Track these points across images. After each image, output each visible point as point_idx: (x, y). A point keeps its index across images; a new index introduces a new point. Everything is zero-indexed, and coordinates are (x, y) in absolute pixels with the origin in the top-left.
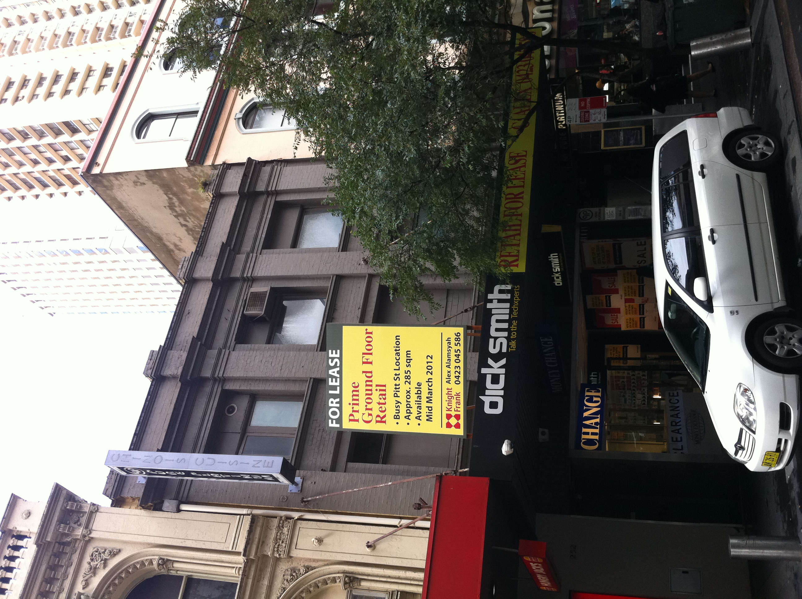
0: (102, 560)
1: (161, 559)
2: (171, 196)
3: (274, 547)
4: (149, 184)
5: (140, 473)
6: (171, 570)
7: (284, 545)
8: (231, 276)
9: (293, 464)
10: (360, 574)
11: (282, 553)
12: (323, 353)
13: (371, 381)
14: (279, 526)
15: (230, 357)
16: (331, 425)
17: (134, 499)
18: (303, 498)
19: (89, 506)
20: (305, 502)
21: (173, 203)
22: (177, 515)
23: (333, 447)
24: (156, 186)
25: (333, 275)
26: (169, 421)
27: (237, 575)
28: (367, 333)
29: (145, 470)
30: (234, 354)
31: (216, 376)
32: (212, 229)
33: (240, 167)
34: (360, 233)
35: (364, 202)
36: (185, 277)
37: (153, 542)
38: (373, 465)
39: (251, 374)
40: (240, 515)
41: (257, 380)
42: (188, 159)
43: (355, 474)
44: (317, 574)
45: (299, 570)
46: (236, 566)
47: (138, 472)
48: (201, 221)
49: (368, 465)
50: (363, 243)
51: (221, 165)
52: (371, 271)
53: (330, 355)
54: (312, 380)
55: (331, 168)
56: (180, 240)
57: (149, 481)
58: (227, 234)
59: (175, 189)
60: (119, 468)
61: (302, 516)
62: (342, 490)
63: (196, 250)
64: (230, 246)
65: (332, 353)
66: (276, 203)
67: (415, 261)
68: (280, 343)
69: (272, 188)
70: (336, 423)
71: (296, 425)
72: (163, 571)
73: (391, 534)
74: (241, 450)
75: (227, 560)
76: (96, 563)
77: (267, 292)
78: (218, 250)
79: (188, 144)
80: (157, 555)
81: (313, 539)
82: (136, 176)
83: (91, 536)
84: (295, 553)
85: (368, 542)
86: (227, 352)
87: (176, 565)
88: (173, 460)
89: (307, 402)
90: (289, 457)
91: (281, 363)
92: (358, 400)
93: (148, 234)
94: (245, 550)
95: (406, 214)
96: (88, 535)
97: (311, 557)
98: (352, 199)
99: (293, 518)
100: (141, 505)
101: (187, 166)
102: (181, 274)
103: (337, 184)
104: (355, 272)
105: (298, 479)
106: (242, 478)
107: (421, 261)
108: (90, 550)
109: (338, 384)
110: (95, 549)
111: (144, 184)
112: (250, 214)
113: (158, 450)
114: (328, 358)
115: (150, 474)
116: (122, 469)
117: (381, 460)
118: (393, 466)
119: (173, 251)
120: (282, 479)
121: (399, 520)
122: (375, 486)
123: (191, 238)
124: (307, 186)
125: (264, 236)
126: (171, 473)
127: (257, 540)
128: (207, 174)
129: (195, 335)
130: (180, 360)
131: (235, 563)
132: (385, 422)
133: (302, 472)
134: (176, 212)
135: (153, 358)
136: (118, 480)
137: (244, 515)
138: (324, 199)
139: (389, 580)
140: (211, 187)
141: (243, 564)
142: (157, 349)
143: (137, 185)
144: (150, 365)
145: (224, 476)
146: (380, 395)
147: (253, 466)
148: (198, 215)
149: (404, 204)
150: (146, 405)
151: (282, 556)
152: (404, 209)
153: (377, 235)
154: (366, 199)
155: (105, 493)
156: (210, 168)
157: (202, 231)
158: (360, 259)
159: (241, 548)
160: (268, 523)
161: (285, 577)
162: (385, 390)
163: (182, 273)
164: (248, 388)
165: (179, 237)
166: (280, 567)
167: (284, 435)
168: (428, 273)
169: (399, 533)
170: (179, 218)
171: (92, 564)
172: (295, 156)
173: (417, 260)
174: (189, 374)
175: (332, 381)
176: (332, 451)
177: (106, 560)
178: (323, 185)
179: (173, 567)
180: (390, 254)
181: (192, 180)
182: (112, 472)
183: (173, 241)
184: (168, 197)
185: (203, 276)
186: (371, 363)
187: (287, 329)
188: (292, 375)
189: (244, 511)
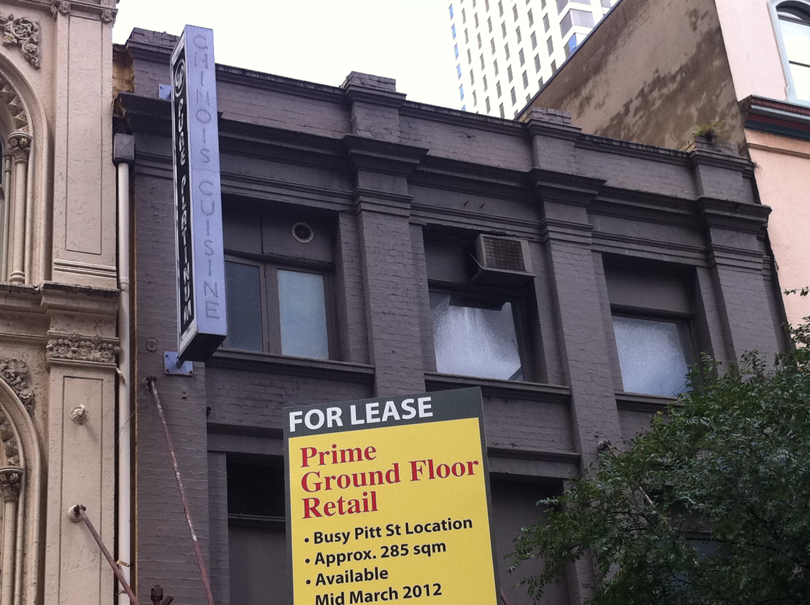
0: (18, 39)
1: (29, 141)
2: (678, 78)
3: (64, 338)
4: (696, 38)
5: (176, 88)
6: (11, 160)
7: (69, 355)
8: (545, 203)
9: (215, 354)
10: (25, 499)
11: (54, 353)
12: (424, 388)
13: (381, 482)
14: (103, 342)
15: (397, 218)
16: (292, 415)
17: (130, 82)
18: (155, 380)
19: (111, 7)
20: (149, 385)
21: (665, 85)
22: (108, 160)
23: (250, 424)
24: (693, 51)
25: (570, 390)
26: (273, 126)
27: (10, 278)
28: (470, 464)
29: (183, 96)
30: (404, 225)
31: (362, 198)
32: (627, 158)
33: (751, 196)
34: (660, 430)
35: (720, 432)
36: (534, 123)
37: (57, 124)
38: (226, 502)
39: (370, 259)
40: (117, 271)
41: (361, 271)
42: (752, 99)
43: (205, 471)
44: (21, 421)
45: (26, 387)
46: (27, 273)
47: (179, 84)
48: (639, 138)
49: (224, 493)
50: (641, 438)
51: (749, 160)
52: (587, 460)
53: (421, 401)
54: (371, 372)
55: (777, 363)
56: (600, 106)
57: (164, 106)
58: (622, 187)
59: (693, 84)
60: (183, 50)
61: (124, 381)
62: (176, 450)
63: (584, 135)
64: (600, 195)
65: (425, 403)
66: (692, 269)
67: (618, 541)
68: (432, 306)
69: (719, 258)
70: (297, 425)
71: (286, 352)
72: (8, 146)
73: (103, 549)
74: (231, 258)
75: (36, 257)
76: (12, 30)
77: (524, 270)
78: (590, 174)
79: (780, 97)
80: (34, 133)
81: (83, 406)
82: (707, 13)
83: (59, 15)
84: (56, 375)
85: (84, 509)
86: (407, 213)
87: (20, 168)
88: (204, 141)
89: (329, 367)
90: (226, 346)
91: (396, 311)
92: (343, 460)
93: (603, 48)
94: (56, 287)
95: (708, 516)
96: (60, 11)
97: (51, 407)
98: (724, 408)
99: (118, 367)
100: (120, 95)
101: (739, 99)
102: (539, 114)
103: (745, 378)
104: (582, 431)
105: (188, 366)
106: (182, 266)
107: (620, 554)
108: (33, 17)
109: (370, 420)
110: (36, 26)
111: (695, 29)
112: (664, 223)
113: (220, 114)
114: (416, 398)
115: (177, 104)
116: (182, 56)
117: (235, 517)
118: (226, 541)
119: (578, 95)
120: (187, 338)
121: (128, 562)
122: (187, 511)
123: (606, 123)
124: (732, 322)
125: (627, 253)
126: (181, 142)
127: (75, 305)
128: (729, 137)
129: (431, 153)
130: (384, 132)
131: (31, 272)
132: (307, 516)
133: (202, 372)
134: (651, 91)
135: (382, 85)
136: (161, 51)
137: (118, 277)
138: (713, 357)
139: (18, 554)
140: (705, 148)
141: (30, 286)
142: (398, 91)
143: (690, 17)
144: (369, 82)
145: (183, 234)
146: (357, 502)
147: (206, 284)
148: (649, 131)
149: (728, 510)
150: (298, 84)
151: (50, 353)
152: (718, 511)
153: (661, 464)
154: (727, 436)
155: (136, 32)
156: (740, 141)
157: (621, 142)
158: (606, 437)
159: (58, 278)
160: (107, 322)
161: (13, 363)
162: (366, 509)
163: (541, 116)
164: (344, 258)
165: (604, 104)
166: (29, 353)
167: (265, 333)
168: (597, 571)
169: (106, 565)
170: (640, 99)
171: (11, 23)
172: (788, 293)
173: (621, 545)
174: (360, 152)
175: (373, 409)
176: (243, 424)
177: (19, 46)
178: (739, 353)
179: (16, 164)
180: (627, 492)
181: (713, 113)
182: (174, 39)
183: (596, 93)
184: (677, 73)
185: (540, 153)
186: (415, 478)
187: (460, 315)
188: (376, 333)
189: (124, 277)
